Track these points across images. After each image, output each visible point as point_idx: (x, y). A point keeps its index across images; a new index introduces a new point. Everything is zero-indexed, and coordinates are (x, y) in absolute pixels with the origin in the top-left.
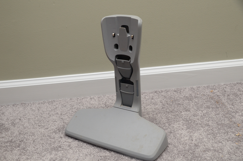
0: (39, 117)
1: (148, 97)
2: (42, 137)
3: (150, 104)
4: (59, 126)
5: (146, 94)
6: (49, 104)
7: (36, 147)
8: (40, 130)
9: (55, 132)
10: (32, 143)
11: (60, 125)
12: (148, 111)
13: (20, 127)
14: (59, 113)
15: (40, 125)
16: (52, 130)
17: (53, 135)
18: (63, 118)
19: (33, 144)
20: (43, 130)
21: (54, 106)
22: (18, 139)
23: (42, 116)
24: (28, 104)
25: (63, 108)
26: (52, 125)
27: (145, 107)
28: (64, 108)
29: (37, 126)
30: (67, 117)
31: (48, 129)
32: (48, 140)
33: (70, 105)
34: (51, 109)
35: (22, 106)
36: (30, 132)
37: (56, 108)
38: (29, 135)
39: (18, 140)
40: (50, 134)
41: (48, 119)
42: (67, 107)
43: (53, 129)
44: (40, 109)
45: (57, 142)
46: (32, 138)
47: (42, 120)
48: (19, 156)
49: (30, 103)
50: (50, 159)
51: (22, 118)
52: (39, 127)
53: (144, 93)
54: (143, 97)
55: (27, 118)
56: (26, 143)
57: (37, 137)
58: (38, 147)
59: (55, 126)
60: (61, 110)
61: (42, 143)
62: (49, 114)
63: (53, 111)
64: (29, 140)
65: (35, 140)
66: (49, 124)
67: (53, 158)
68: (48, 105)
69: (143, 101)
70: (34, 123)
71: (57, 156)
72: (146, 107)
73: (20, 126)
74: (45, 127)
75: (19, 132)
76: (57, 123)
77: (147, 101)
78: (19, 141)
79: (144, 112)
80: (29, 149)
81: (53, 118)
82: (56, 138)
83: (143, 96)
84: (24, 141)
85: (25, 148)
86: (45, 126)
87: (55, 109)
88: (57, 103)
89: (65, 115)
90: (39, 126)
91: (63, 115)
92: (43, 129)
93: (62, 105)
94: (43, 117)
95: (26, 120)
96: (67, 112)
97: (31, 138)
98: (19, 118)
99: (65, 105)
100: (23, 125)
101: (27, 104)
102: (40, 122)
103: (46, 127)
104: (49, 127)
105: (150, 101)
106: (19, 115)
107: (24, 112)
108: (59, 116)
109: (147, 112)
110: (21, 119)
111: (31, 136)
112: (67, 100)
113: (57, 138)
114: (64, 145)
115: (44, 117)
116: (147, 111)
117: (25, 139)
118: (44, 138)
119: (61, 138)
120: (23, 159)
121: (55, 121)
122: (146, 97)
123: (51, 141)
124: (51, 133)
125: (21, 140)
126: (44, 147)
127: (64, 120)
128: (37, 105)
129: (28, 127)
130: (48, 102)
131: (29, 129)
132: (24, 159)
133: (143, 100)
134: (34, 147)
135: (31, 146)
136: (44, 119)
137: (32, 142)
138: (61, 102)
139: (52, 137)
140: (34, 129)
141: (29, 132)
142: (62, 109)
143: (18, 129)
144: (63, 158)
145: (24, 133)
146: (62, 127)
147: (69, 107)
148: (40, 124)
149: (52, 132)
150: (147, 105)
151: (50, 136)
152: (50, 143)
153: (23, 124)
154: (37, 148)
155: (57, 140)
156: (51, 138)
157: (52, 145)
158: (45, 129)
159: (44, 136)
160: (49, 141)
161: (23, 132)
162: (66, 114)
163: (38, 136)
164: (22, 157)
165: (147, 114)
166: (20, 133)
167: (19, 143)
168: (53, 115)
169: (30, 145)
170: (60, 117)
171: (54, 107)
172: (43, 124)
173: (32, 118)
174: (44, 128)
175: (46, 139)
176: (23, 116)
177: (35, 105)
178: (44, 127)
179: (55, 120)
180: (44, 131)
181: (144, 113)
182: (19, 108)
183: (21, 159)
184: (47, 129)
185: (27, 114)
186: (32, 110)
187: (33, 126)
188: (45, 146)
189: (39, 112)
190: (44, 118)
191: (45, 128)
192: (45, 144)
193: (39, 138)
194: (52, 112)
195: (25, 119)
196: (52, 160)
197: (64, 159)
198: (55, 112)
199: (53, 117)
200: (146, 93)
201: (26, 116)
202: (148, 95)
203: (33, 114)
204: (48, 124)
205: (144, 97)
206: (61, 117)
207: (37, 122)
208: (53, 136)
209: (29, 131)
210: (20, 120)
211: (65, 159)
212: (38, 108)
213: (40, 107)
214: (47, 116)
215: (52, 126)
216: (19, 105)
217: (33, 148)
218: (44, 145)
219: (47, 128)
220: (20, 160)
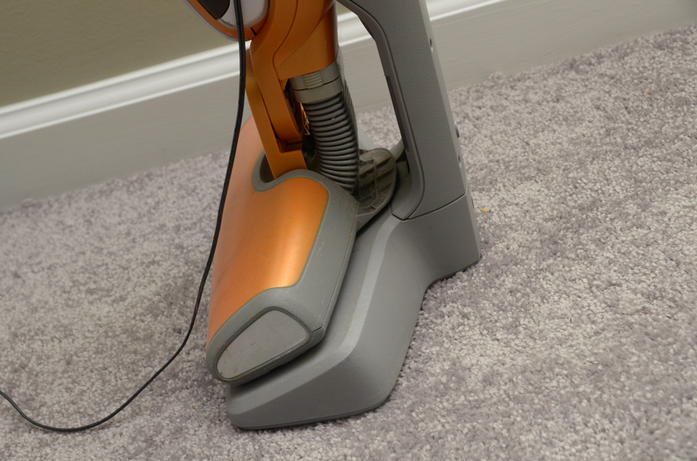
0: (88, 253)
1: (541, 93)
2: (102, 340)
3: (549, 126)
4: (170, 281)
5: (527, 83)
6: (128, 191)
7: (77, 389)
8: (93, 310)
9: (151, 312)
10: (60, 370)
11: (175, 277)
12: (540, 156)
13: (14, 308)
14: (171, 225)
15: (93, 286)
16: (142, 302)
17: (142, 325)
18: (185, 245)
19: (66, 376)
20: (106, 309)
21: (148, 197)
22: (5, 363)
23: (103, 246)
24: (49, 203)
25: (185, 200)
26: (141, 280)
27: (528, 144)
28: (188, 202)
29: (83, 295)
30: (203, 235)
31: (126, 303)
32: (126, 350)
33: (213, 181)
34: (136, 215)
35: (27, 216)
36: (55, 323)
37: (158, 203)
38: (48, 338)
39: (6, 367)
40: (133, 322)
41: (126, 257)
42: (200, 196)
43: (145, 297)
44: (93, 220)
45: (160, 352)
46: (61, 348)
47: (103, 264)
48: (9, 435)
49: (57, 200)
50: (133, 435)
51: (25, 269)
52: (91, 298)
53: (519, 80)
54: (517, 98)
55: (44, 265)
56: (37, 375)
57: (82, 342)
58: (85, 388)
59: (153, 285)
60: (177, 212)
61: (101, 365)
62: (128, 234)
63: (145, 219)
64: (48, 358)
65: (75, 358)
66: (129, 280)
67: (145, 429)
68: (125, 197)
69: (518, 115)
70: (71, 284)
71: (163, 416)
72: (531, 142)
73: (17, 304)
74: (113, 293)
75: (13, 329)
76: (160, 271)
77: (537, 111)
78: (9, 368)
79: (523, 164)
80: (48, 398)
81: (145, 251)
82: (156, 336)
83: (518, 92)
84: (30, 365)
85: (33, 399)
86: (115, 289)
87: (153, 211)
88: (162, 185)
89: (194, 232)
90: (90, 292)
91: (186, 229)
92: (106, 302)
93: (181, 187)
94: (105, 251)
95: (38, 277)
96: (201, 214)
97: (58, 350)
98: (13, 268)
99: (191, 185)
100: (27, 298)
101: (45, 207)
102: (95, 274)
103: (118, 295)
104: (130, 289)
105: (547, 109)
106: (11, 257)
107: (32, 241)
108: (168, 237)
109: (539, 162)
110: (19, 273)
111: (56, 341)
112: (199, 166)
113: (161, 333)
114: (189, 364)
115: (111, 250)
116: (537, 157)
117: (34, 359)
118: (109, 344)
119: (176, 334)
120: (23, 446)
121: (153, 262)
122: (531, 96)
123: (135, 352)
124: (138, 318)
125: (19, 362)
126: (109, 381)
127: (189, 251)
128: (82, 203)
129: (46, 303)
130: (124, 185)
131: (50, 310)
132: (29, 449)
133: (517, 111)
134: (68, 389)
135: (56, 383)
136: (108, 260)
137: (61, 367)
138: (175, 177)
139: (141, 334)
140: (71, 306)
141: (51, 326)
142: (183, 206)
143: (9, 319)
144: (183, 425)
145: (30, 331)
146: (180, 281)
147: (210, 190)
148: (95, 282)
149: (140, 310)
150: (536, 132)
151: (134, 329)
152: (133, 363)
153: (27, 292)
154: (82, 393)
155: (161, 346)
156: (138, 339)
157: (142, 369)
158: (114, 301)
159: (110, 334)
160: (130, 352)
161: (27, 329)
162: (195, 224)
163: (87, 337)
164: (22, 439)
165: (539, 170)
166: (15, 335)
167: (11, 376)
168: (144, 236)
169: (54, 380)
170: (173, 240)
171: (150, 201)
172: (103, 284)
173: (64, 261)
174: (109, 300)
175: (115, 348)
176: (30, 257)
177: (74, 205)
178: (108, 292)
179: (153, 256)
180: (108, 312)
181: (524, 167)
182: (13, 226)
183: (18, 449)
184: (121, 303)
185: (43, 249)
186: (64, 229)
187: (65, 296)
188: (113, 377)
189: (92, 233)
190: (110, 254)
191: (113, 298)
192: (111, 369)
193: (87, 345)
194: (140, 223)
195: (36, 270)
196: (139, 437)
197: (189, 426)
198: (152, 224)
199: (146, 245)
200: (529, 78)
201: (42, 257)
202: (536, 86)
203: (66, 245)
204: (126, 276)
205: (521, 98)
206: (177, 241)
207: (81, 278)
208: (145, 330)
209: (49, 320)
210: (16, 275)
211: (196, 424)
212: (88, 217)
213: (93, 212)
214: (122, 246)
215: (140, 286)
216: (14, 215)
217: (66, 395)
218: (110, 372)
219: (122, 299)
220: (13, 453)
